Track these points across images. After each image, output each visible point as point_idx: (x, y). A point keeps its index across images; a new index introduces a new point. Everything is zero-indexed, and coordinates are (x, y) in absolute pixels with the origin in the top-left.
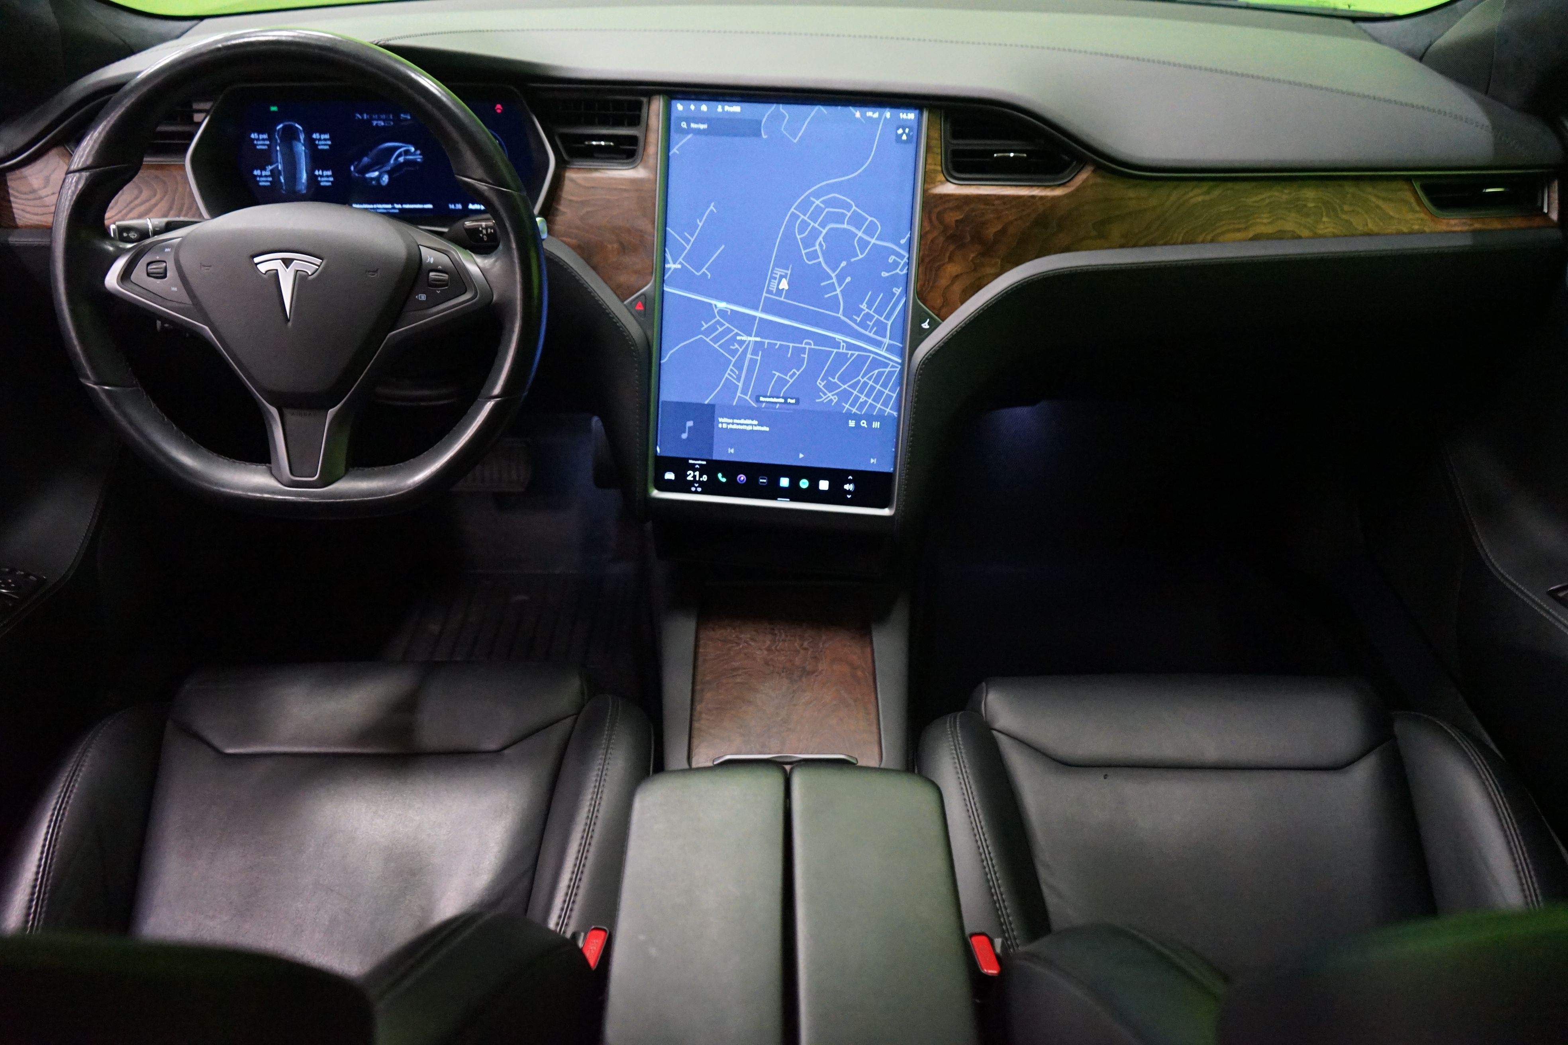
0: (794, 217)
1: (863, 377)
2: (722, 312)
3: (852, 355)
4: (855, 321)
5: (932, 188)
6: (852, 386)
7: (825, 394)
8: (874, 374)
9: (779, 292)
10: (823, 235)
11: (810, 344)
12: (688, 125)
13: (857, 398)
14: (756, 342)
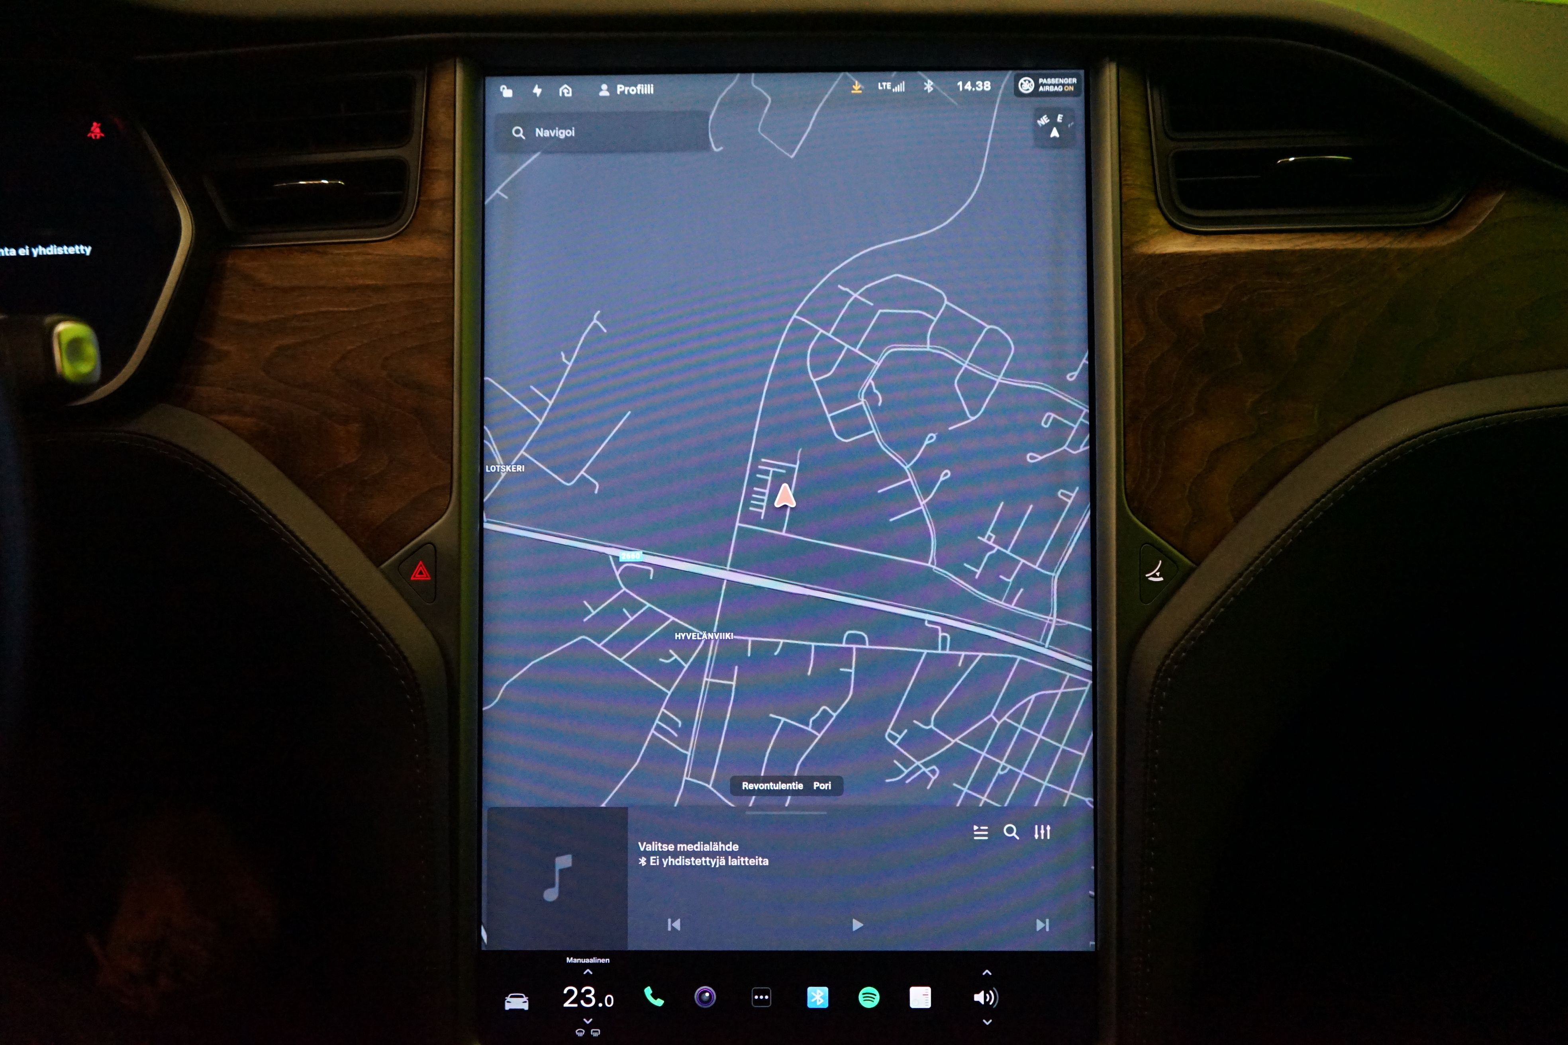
0: (801, 333)
1: (999, 715)
2: (633, 574)
3: (969, 660)
4: (967, 576)
5: (1138, 242)
6: (978, 739)
7: (907, 763)
8: (1029, 701)
9: (776, 514)
10: (873, 372)
11: (859, 640)
12: (529, 133)
13: (990, 767)
14: (722, 641)
